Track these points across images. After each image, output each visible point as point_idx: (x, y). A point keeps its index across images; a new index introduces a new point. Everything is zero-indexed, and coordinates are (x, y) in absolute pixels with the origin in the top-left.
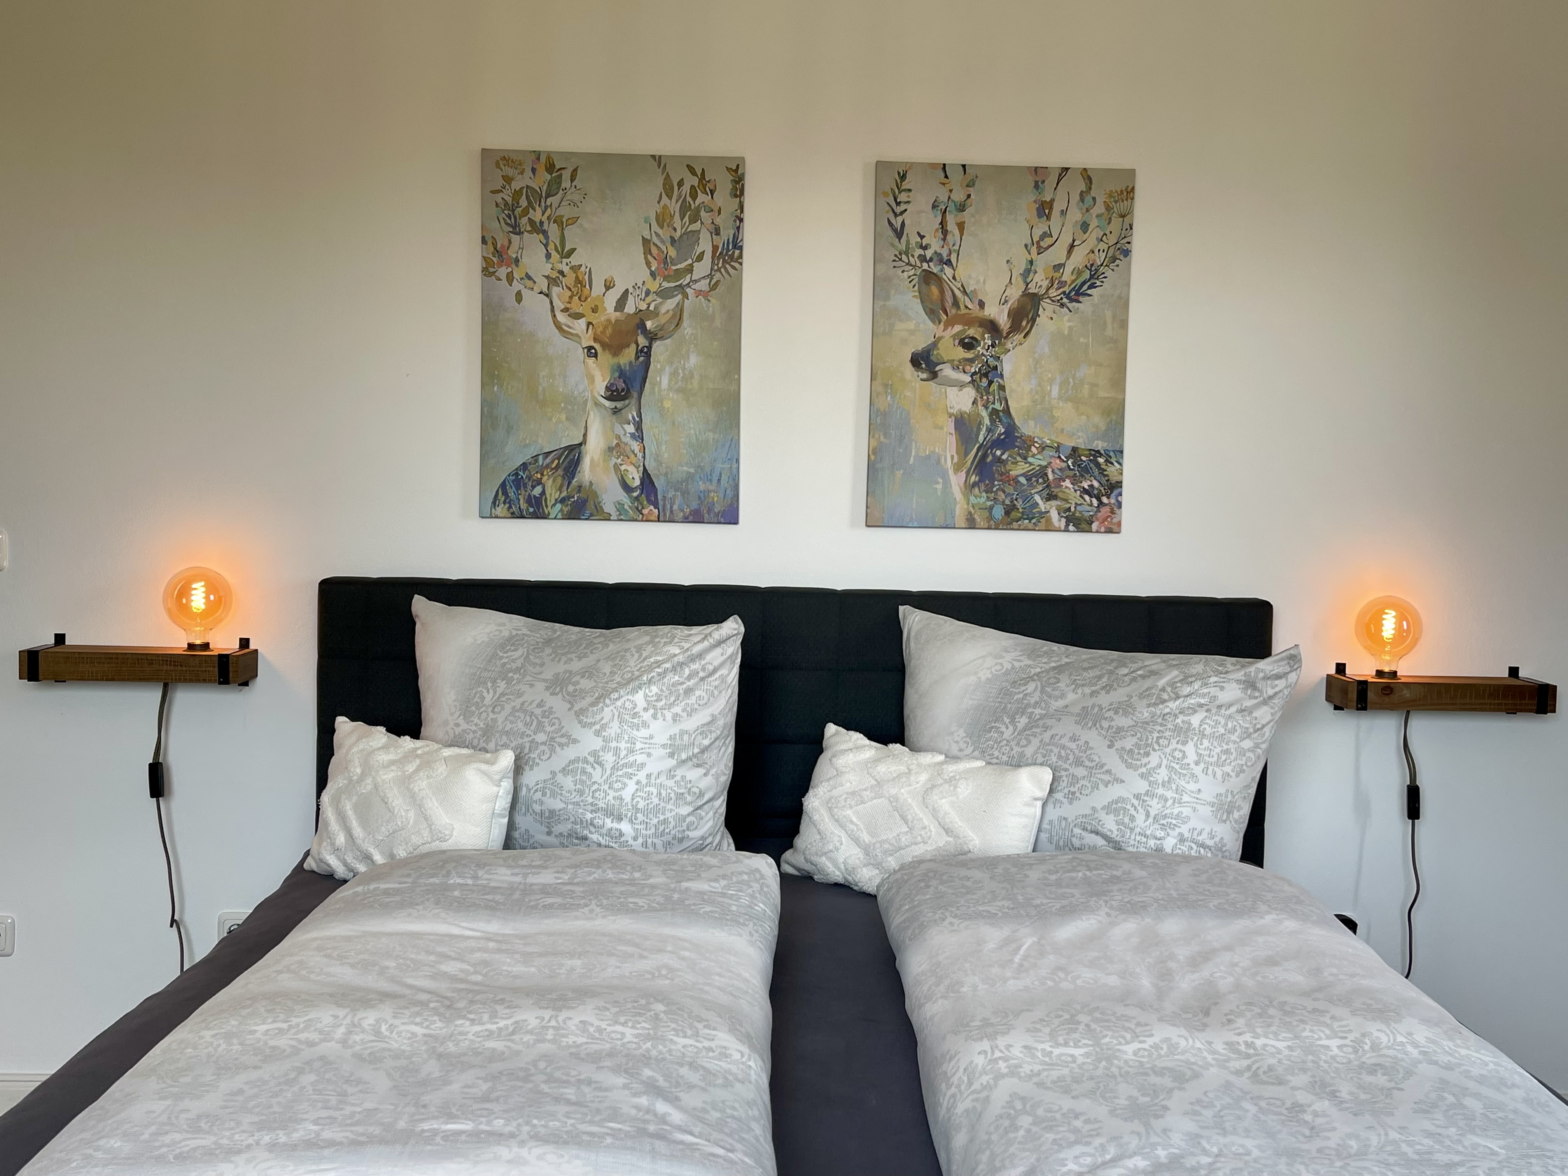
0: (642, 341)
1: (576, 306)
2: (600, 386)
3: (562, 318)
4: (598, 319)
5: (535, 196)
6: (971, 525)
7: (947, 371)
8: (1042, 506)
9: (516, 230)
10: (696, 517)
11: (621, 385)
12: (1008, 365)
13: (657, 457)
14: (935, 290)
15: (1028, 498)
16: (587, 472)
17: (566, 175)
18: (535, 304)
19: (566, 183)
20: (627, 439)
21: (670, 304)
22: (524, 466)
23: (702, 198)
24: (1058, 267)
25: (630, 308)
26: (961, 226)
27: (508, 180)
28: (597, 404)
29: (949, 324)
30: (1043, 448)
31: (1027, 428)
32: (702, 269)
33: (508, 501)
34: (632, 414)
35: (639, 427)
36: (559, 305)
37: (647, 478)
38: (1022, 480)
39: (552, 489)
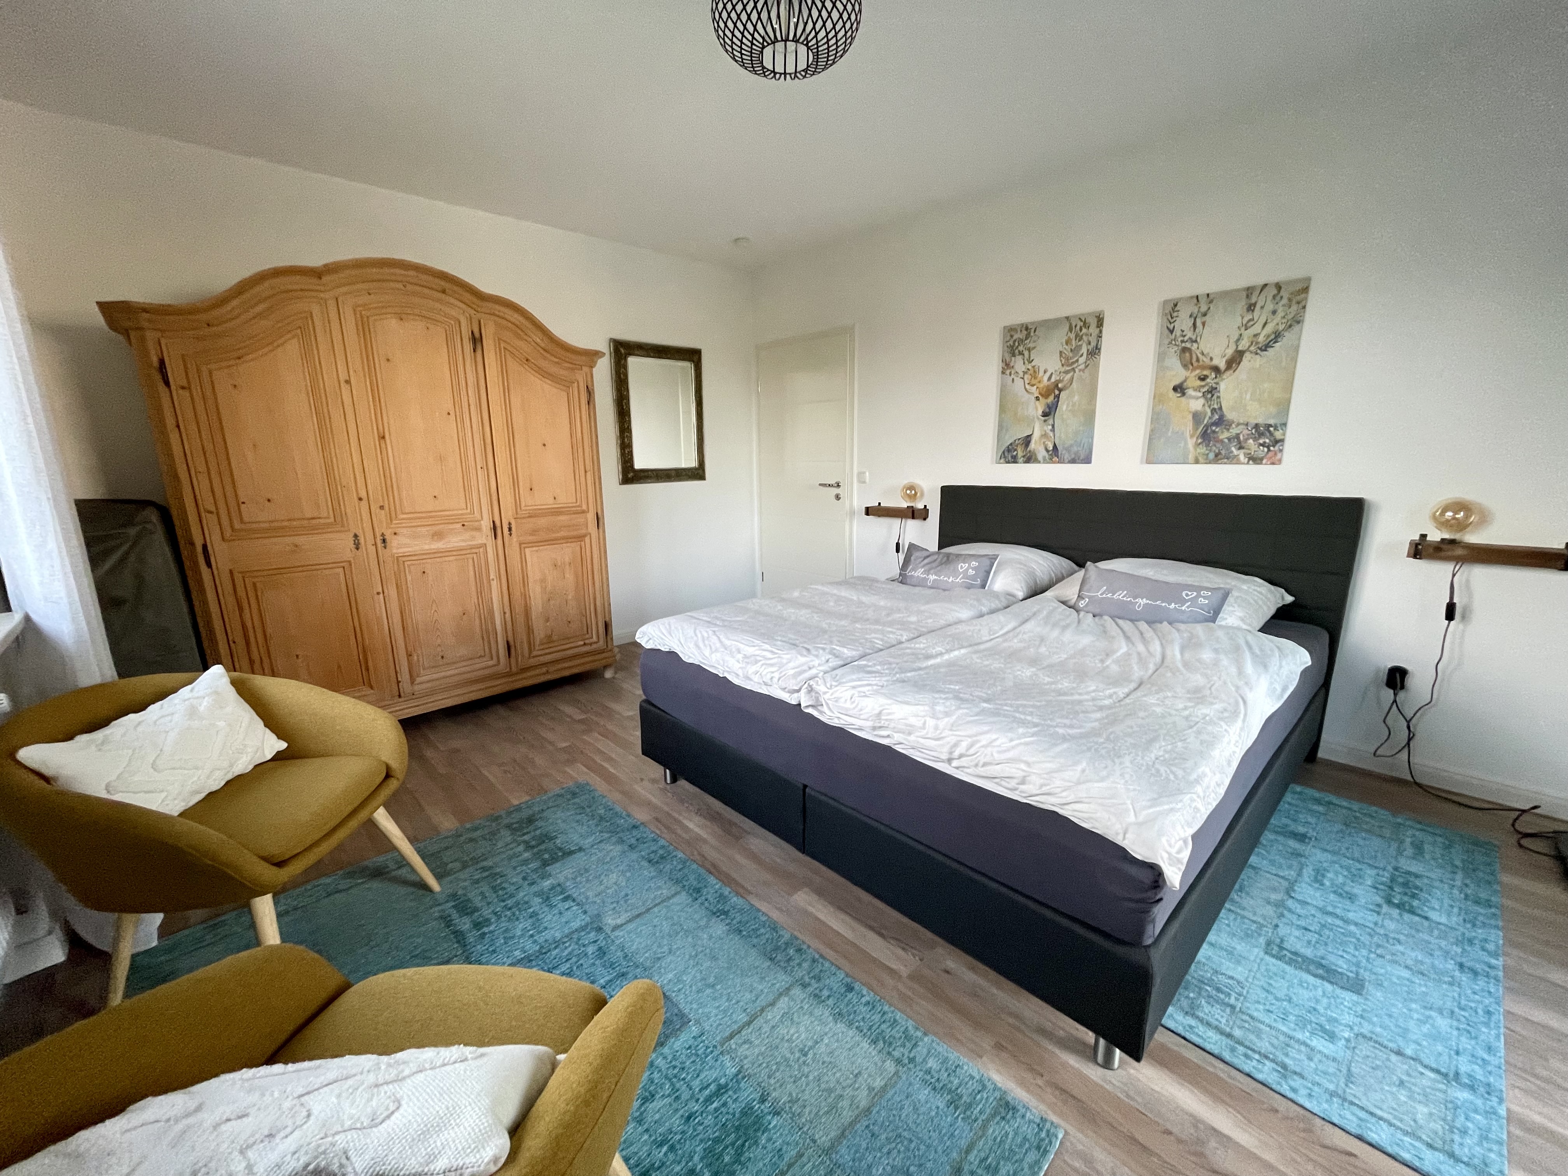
0: (1057, 392)
1: (1033, 382)
2: (1040, 412)
3: (1027, 387)
4: (1041, 385)
5: (1021, 341)
6: (1197, 462)
7: (1190, 392)
8: (1235, 452)
9: (1014, 355)
10: (1073, 461)
11: (1047, 410)
12: (1222, 386)
13: (1060, 437)
14: (1187, 355)
15: (1228, 449)
16: (1032, 446)
17: (1033, 331)
18: (1019, 382)
19: (1032, 334)
20: (1048, 431)
21: (1069, 376)
22: (1011, 444)
23: (1084, 330)
24: (1256, 335)
25: (1053, 380)
26: (1204, 324)
27: (1012, 336)
28: (1038, 418)
29: (1194, 369)
30: (1238, 424)
31: (1229, 415)
32: (1082, 360)
33: (1005, 457)
34: (1051, 422)
35: (1053, 426)
36: (1027, 382)
37: (1055, 446)
38: (1226, 441)
39: (1020, 453)
